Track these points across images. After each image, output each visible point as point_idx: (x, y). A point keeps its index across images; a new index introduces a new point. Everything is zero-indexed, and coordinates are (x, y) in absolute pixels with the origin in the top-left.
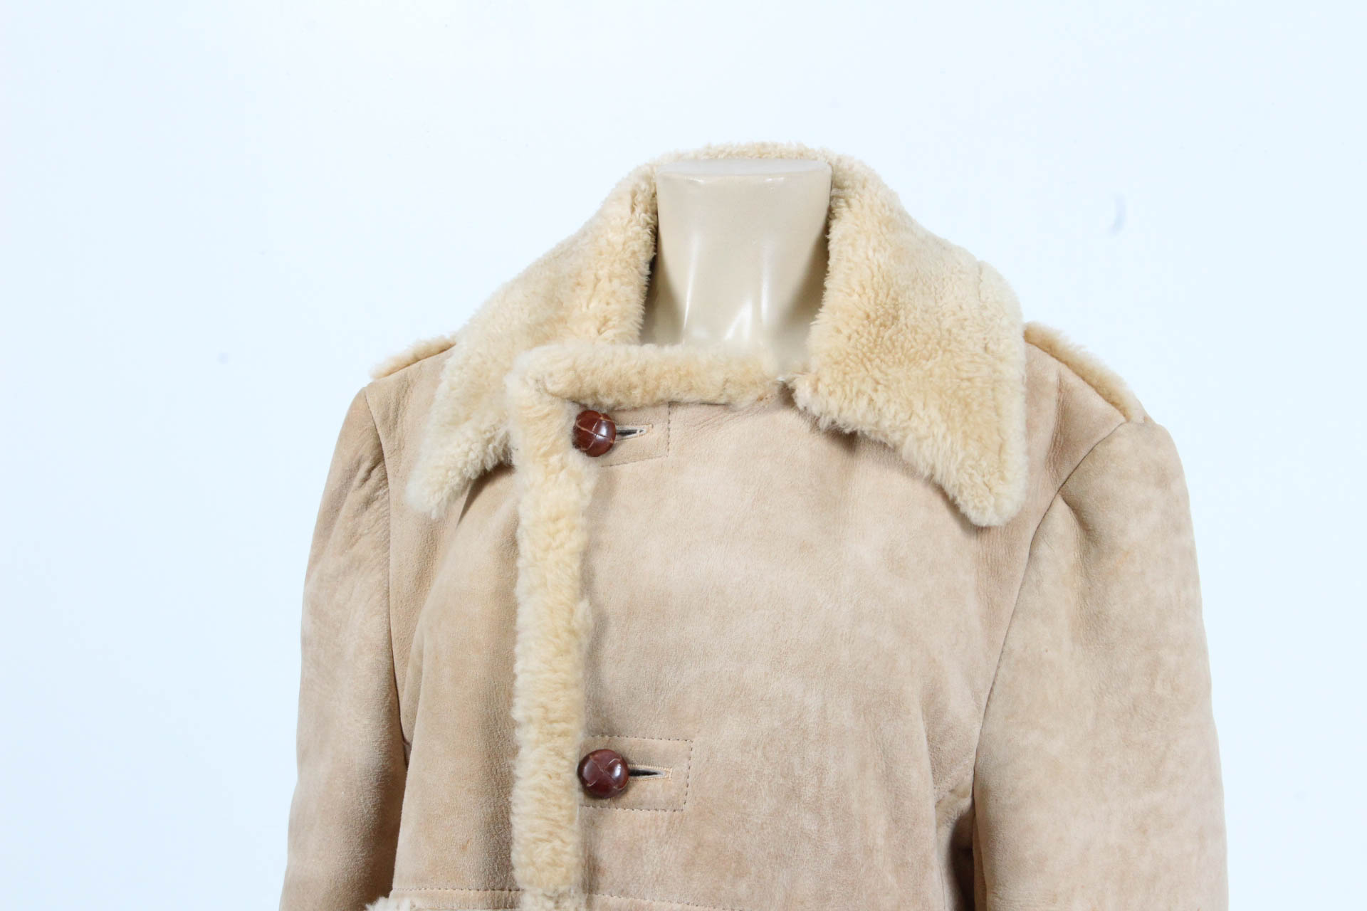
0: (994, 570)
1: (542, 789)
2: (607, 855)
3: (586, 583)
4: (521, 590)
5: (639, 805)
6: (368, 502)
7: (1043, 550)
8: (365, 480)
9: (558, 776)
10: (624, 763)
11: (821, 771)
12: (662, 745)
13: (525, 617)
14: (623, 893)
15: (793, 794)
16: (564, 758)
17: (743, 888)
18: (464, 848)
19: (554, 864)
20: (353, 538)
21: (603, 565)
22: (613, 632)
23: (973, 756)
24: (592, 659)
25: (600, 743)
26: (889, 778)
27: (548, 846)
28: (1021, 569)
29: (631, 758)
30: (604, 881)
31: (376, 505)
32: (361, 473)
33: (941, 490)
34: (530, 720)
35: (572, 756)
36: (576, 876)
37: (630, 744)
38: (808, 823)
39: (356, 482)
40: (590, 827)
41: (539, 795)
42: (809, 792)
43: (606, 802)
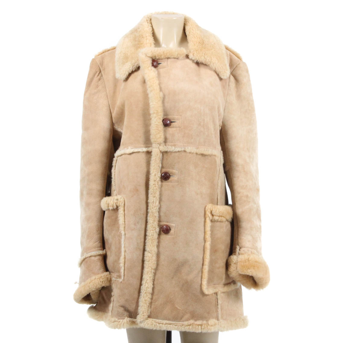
0: (224, 87)
1: (157, 125)
2: (168, 136)
3: (161, 90)
4: (148, 91)
5: (173, 127)
6: (100, 79)
7: (230, 84)
8: (98, 75)
9: (160, 122)
10: (170, 120)
11: (204, 120)
12: (176, 117)
13: (150, 95)
14: (172, 142)
15: (200, 125)
16: (161, 119)
17: (192, 140)
18: (140, 137)
19: (160, 138)
20: (97, 86)
21: (163, 86)
22: (166, 97)
23: (222, 120)
24: (163, 102)
25: (165, 117)
26: (214, 122)
27: (159, 135)
28: (227, 86)
29: (171, 119)
30: (168, 141)
31: (101, 80)
32: (97, 74)
33: (216, 72)
34: (154, 113)
35: (162, 119)
36: (163, 140)
37: (170, 117)
38: (202, 129)
39: (96, 76)
40: (165, 131)
41: (156, 126)
42: (202, 124)
43: (167, 127)
